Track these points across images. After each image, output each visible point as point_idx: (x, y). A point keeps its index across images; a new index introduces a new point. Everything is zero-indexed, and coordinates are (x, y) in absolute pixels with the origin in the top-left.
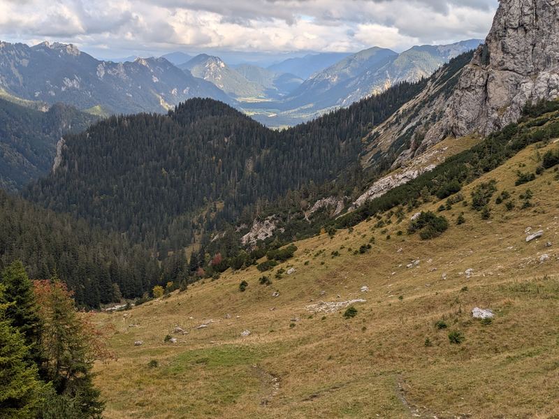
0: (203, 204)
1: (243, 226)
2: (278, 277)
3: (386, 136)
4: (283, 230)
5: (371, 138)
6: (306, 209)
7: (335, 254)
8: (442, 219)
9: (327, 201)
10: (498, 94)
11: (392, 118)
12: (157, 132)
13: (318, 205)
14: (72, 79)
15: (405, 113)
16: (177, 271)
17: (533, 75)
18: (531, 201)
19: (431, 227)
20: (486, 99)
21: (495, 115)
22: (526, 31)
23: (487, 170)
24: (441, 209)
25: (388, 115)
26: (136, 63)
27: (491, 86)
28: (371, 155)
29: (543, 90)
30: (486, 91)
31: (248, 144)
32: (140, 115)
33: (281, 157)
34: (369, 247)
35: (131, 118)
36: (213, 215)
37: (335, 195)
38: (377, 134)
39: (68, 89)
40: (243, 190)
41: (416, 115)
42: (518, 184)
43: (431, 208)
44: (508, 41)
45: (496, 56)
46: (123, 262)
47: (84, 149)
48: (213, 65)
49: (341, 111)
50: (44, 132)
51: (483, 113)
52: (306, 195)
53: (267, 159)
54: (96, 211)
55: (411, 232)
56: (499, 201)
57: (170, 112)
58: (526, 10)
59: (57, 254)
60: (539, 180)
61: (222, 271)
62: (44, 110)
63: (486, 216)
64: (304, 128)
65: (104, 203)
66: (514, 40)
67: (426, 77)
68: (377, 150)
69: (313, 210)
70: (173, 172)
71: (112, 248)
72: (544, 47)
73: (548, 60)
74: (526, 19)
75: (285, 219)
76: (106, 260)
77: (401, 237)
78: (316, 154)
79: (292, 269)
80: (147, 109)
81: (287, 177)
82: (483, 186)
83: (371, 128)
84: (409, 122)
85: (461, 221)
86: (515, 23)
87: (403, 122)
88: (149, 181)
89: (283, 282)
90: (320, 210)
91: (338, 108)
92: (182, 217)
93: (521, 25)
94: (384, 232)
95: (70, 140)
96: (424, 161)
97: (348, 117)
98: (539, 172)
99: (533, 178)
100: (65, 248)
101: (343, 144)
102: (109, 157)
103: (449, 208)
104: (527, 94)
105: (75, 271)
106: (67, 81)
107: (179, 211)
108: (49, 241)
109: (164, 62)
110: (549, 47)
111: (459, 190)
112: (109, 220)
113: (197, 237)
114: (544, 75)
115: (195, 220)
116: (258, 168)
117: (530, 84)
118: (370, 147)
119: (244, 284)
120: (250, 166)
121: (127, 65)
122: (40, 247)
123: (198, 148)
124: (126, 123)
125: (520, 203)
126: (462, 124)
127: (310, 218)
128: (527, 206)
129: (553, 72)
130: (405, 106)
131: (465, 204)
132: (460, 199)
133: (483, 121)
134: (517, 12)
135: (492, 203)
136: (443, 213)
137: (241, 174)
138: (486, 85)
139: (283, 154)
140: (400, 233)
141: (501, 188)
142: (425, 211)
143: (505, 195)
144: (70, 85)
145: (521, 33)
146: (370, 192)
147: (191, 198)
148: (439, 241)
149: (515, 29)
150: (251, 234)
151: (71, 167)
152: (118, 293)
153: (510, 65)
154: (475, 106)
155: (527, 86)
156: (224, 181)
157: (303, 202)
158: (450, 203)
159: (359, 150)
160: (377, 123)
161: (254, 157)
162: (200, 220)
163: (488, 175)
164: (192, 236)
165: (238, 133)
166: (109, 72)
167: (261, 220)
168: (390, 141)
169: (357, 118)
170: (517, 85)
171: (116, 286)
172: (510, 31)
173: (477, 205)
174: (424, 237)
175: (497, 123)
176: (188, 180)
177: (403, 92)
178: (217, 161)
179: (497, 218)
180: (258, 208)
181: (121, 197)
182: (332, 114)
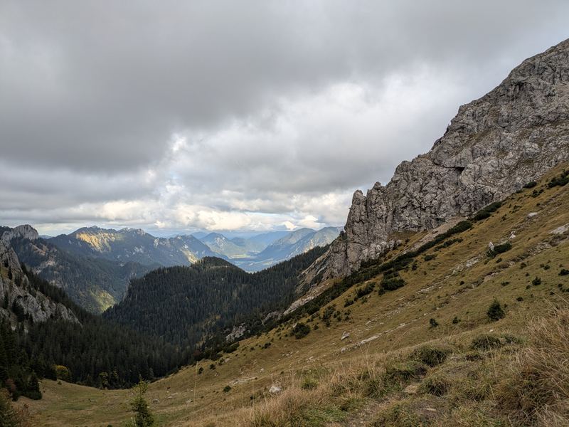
0: (208, 316)
1: (228, 330)
2: (220, 364)
3: (309, 275)
4: (249, 331)
5: (301, 277)
6: (263, 318)
7: (252, 349)
8: (308, 327)
9: (274, 313)
10: (353, 255)
11: (312, 266)
12: (184, 276)
13: (269, 316)
14: (139, 248)
15: (319, 263)
16: (187, 358)
17: (368, 245)
18: (350, 316)
19: (302, 332)
20: (347, 257)
21: (351, 266)
22: (363, 223)
23: (333, 298)
24: (309, 321)
25: (310, 264)
26: (176, 238)
27: (348, 251)
28: (301, 286)
29: (373, 253)
30: (346, 253)
31: (234, 281)
32: (175, 267)
33: (253, 288)
34: (270, 344)
35: (170, 269)
36: (214, 323)
37: (278, 310)
38: (304, 273)
39: (136, 253)
40: (231, 308)
41: (324, 264)
42: (345, 306)
43: (304, 321)
44: (355, 228)
45: (350, 236)
46: (157, 354)
47: (142, 287)
48: (218, 239)
49: (286, 262)
50: (121, 278)
51: (346, 265)
52: (263, 310)
53: (245, 289)
54: (146, 323)
55: (292, 334)
56: (335, 316)
57: (192, 265)
58: (362, 213)
59: (117, 351)
60: (355, 304)
61: (199, 360)
62: (122, 265)
63: (328, 325)
64: (265, 272)
65: (151, 318)
66: (358, 228)
67: (329, 243)
68: (305, 283)
69: (266, 319)
70: (192, 299)
71: (152, 346)
72: (372, 231)
73: (375, 237)
74: (363, 217)
75: (251, 325)
76: (146, 354)
77: (287, 338)
78: (272, 287)
79: (228, 359)
80: (180, 263)
81: (256, 299)
82: (329, 308)
83: (301, 271)
84: (321, 268)
85: (316, 328)
86: (358, 219)
87: (318, 268)
88: (178, 304)
89: (222, 367)
90: (270, 319)
91: (284, 260)
92: (196, 325)
93: (361, 221)
94: (279, 335)
95: (133, 282)
96: (317, 291)
97: (289, 265)
98: (356, 299)
99: (352, 303)
100: (122, 348)
101: (286, 281)
102: (156, 291)
103: (312, 320)
104: (366, 255)
105: (126, 361)
106: (137, 250)
107: (194, 322)
108: (111, 343)
109: (192, 238)
110: (374, 231)
111: (319, 310)
112: (154, 328)
113: (204, 337)
114: (373, 245)
115: (203, 327)
116: (240, 295)
117: (367, 250)
118: (301, 281)
119: (201, 369)
120: (235, 294)
121: (171, 239)
122: (106, 348)
123: (207, 284)
124: (166, 272)
125: (344, 317)
126: (335, 271)
127: (265, 324)
128: (347, 319)
129: (377, 244)
130: (318, 259)
131: (320, 318)
132: (318, 315)
133: (346, 269)
134: (358, 214)
135: (332, 318)
136: (309, 324)
137: (231, 298)
138: (346, 251)
139: (254, 286)
140: (286, 336)
141: (337, 308)
142: (300, 323)
143: (339, 313)
144: (138, 251)
145: (361, 224)
146: (289, 309)
147: (201, 313)
148: (304, 340)
149: (358, 222)
150: (232, 335)
151: (133, 298)
152: (152, 373)
153: (357, 240)
154: (341, 261)
155: (366, 251)
156: (220, 303)
157: (261, 315)
158: (313, 317)
159: (295, 284)
160: (304, 268)
161: (238, 290)
162: (206, 327)
163: (333, 301)
164: (201, 336)
165: (229, 275)
166: (161, 243)
167: (237, 326)
168: (311, 278)
169: (294, 266)
170: (361, 250)
171: (151, 369)
172: (355, 223)
173: (325, 318)
174: (298, 338)
175: (352, 270)
176: (200, 303)
177: (317, 251)
178: (217, 292)
179: (333, 326)
180: (236, 319)
181: (161, 315)
182: (280, 264)
